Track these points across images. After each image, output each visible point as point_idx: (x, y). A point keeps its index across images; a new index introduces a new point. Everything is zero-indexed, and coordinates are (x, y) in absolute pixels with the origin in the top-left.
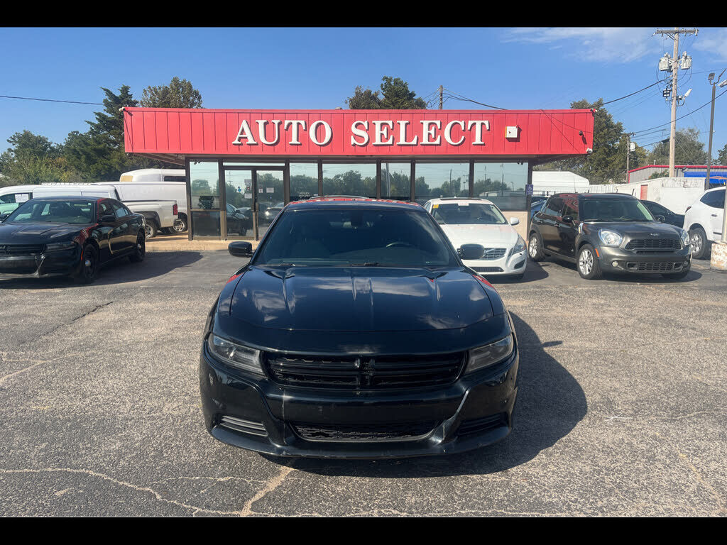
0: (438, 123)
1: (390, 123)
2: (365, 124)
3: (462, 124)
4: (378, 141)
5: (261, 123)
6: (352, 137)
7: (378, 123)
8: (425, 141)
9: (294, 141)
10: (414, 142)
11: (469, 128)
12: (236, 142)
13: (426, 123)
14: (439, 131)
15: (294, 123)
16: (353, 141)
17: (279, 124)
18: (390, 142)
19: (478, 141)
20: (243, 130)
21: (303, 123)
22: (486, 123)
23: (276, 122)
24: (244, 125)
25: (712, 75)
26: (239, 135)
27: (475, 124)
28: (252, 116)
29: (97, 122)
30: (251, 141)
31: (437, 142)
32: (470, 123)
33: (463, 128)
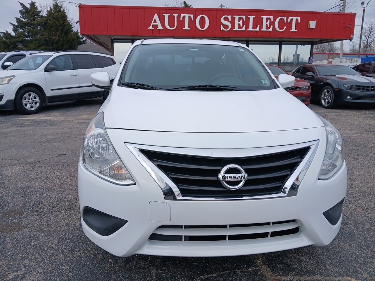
0: (272, 18)
1: (244, 17)
2: (229, 17)
3: (285, 18)
4: (237, 29)
5: (166, 16)
6: (221, 26)
7: (237, 17)
8: (264, 29)
9: (187, 27)
10: (258, 29)
11: (289, 21)
12: (151, 28)
13: (265, 18)
14: (272, 23)
15: (187, 16)
16: (222, 28)
17: (177, 16)
18: (244, 29)
19: (293, 29)
20: (155, 20)
21: (192, 16)
22: (299, 18)
23: (176, 15)
24: (156, 17)
25: (363, 3)
26: (152, 24)
27: (292, 20)
28: (160, 11)
29: (16, 24)
30: (160, 27)
31: (271, 29)
32: (290, 18)
33: (286, 22)
